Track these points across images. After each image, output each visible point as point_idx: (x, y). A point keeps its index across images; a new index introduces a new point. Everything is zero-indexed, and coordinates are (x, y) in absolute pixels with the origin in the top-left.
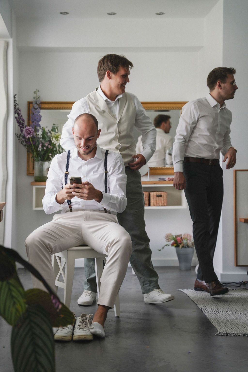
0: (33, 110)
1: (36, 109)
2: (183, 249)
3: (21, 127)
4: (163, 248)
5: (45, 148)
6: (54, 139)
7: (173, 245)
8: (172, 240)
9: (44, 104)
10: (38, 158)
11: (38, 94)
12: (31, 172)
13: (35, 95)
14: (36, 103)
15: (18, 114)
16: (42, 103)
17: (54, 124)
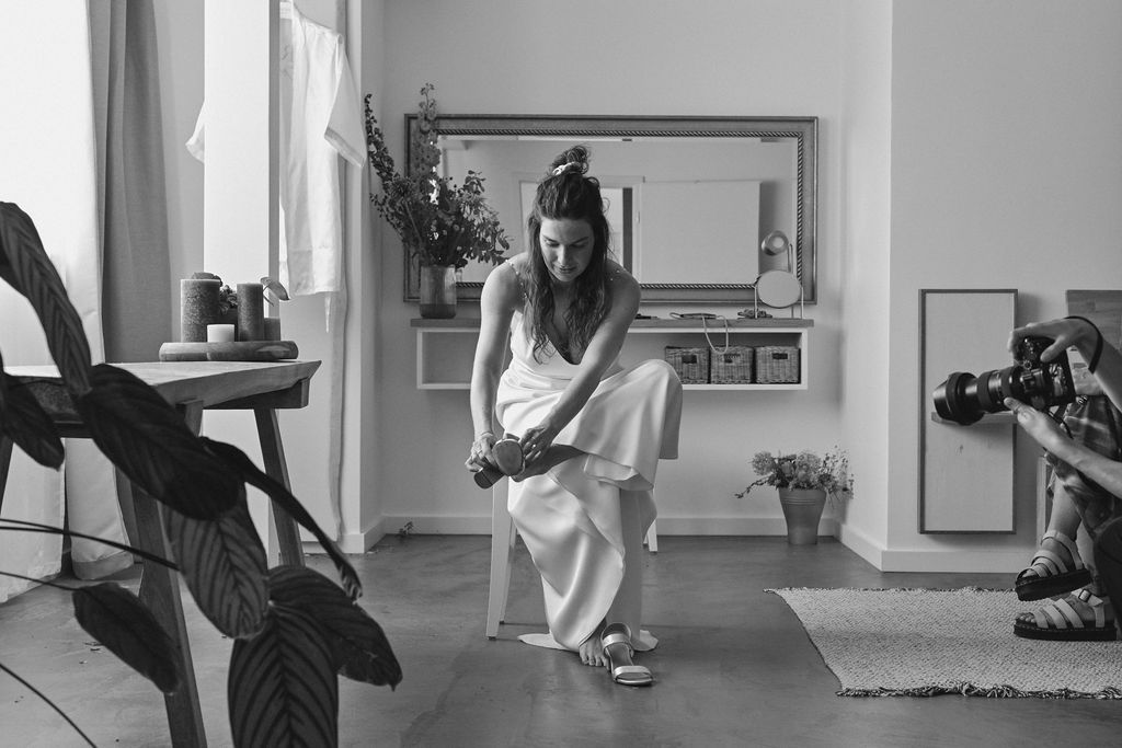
0: (418, 135)
1: (425, 133)
2: (797, 491)
3: (384, 179)
4: (748, 490)
5: (445, 233)
6: (468, 209)
7: (771, 482)
8: (769, 469)
9: (448, 121)
10: (430, 257)
11: (432, 95)
12: (414, 295)
13: (423, 99)
14: (426, 119)
15: (377, 145)
16: (440, 118)
17: (471, 172)
